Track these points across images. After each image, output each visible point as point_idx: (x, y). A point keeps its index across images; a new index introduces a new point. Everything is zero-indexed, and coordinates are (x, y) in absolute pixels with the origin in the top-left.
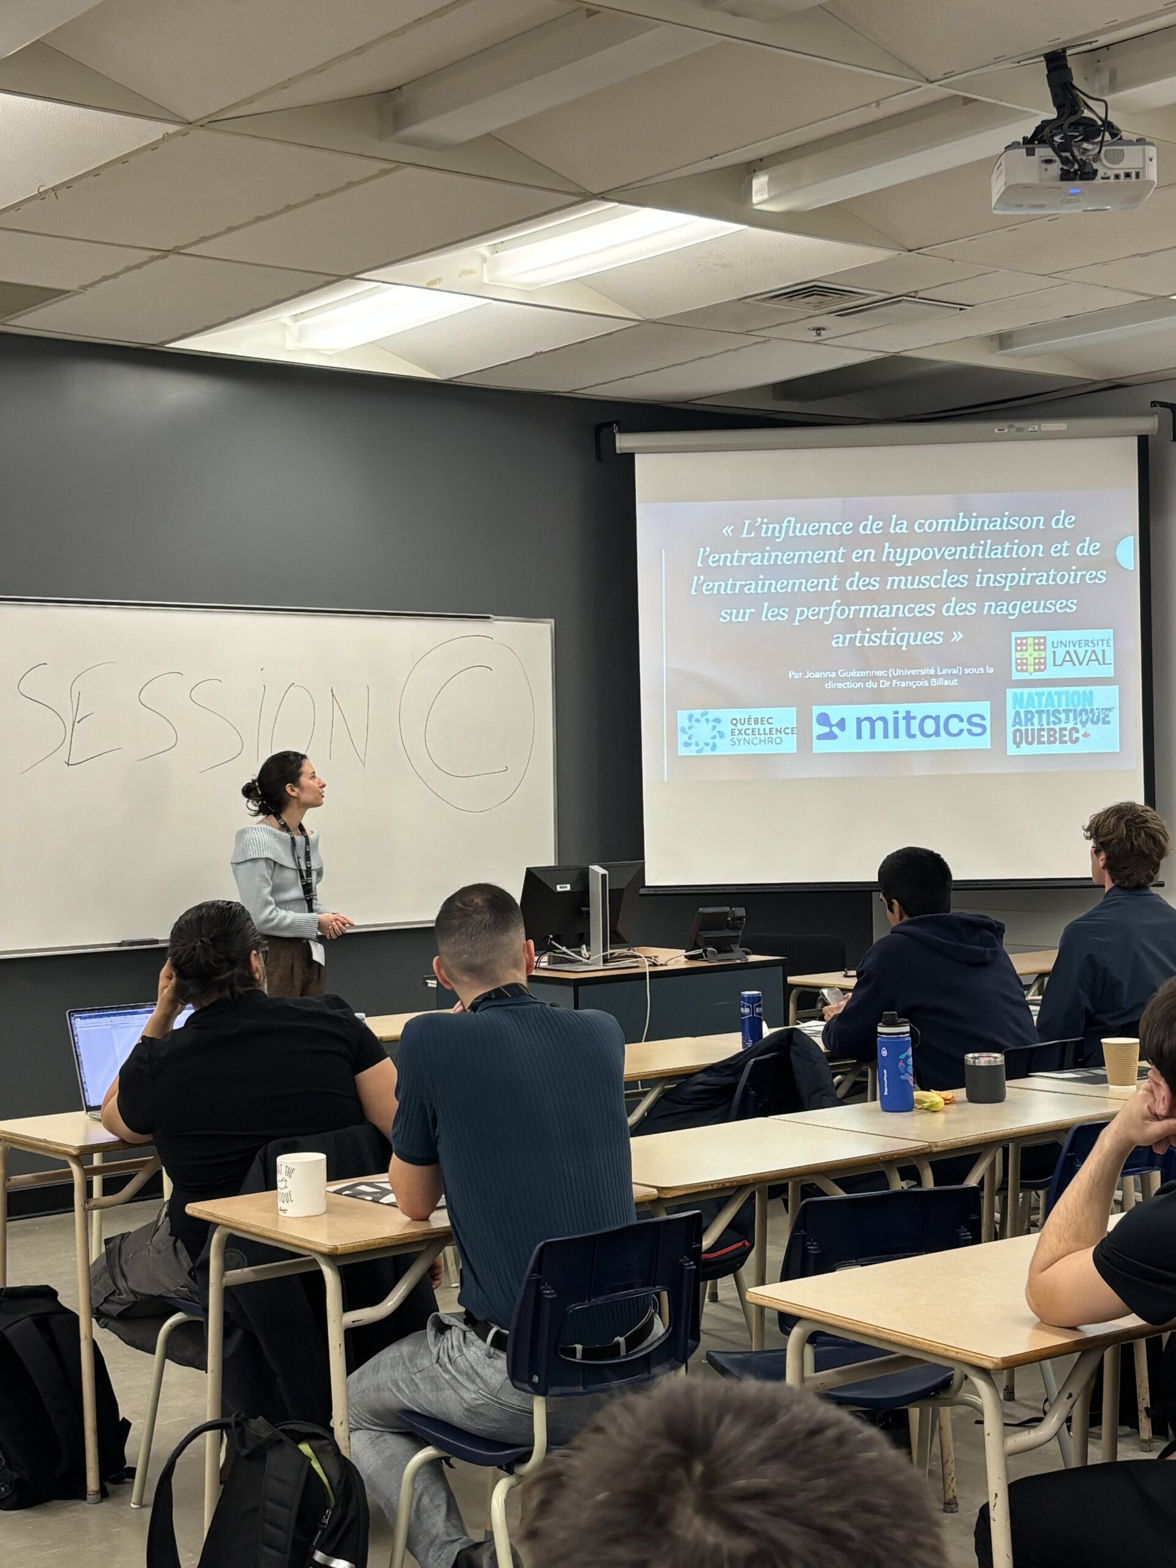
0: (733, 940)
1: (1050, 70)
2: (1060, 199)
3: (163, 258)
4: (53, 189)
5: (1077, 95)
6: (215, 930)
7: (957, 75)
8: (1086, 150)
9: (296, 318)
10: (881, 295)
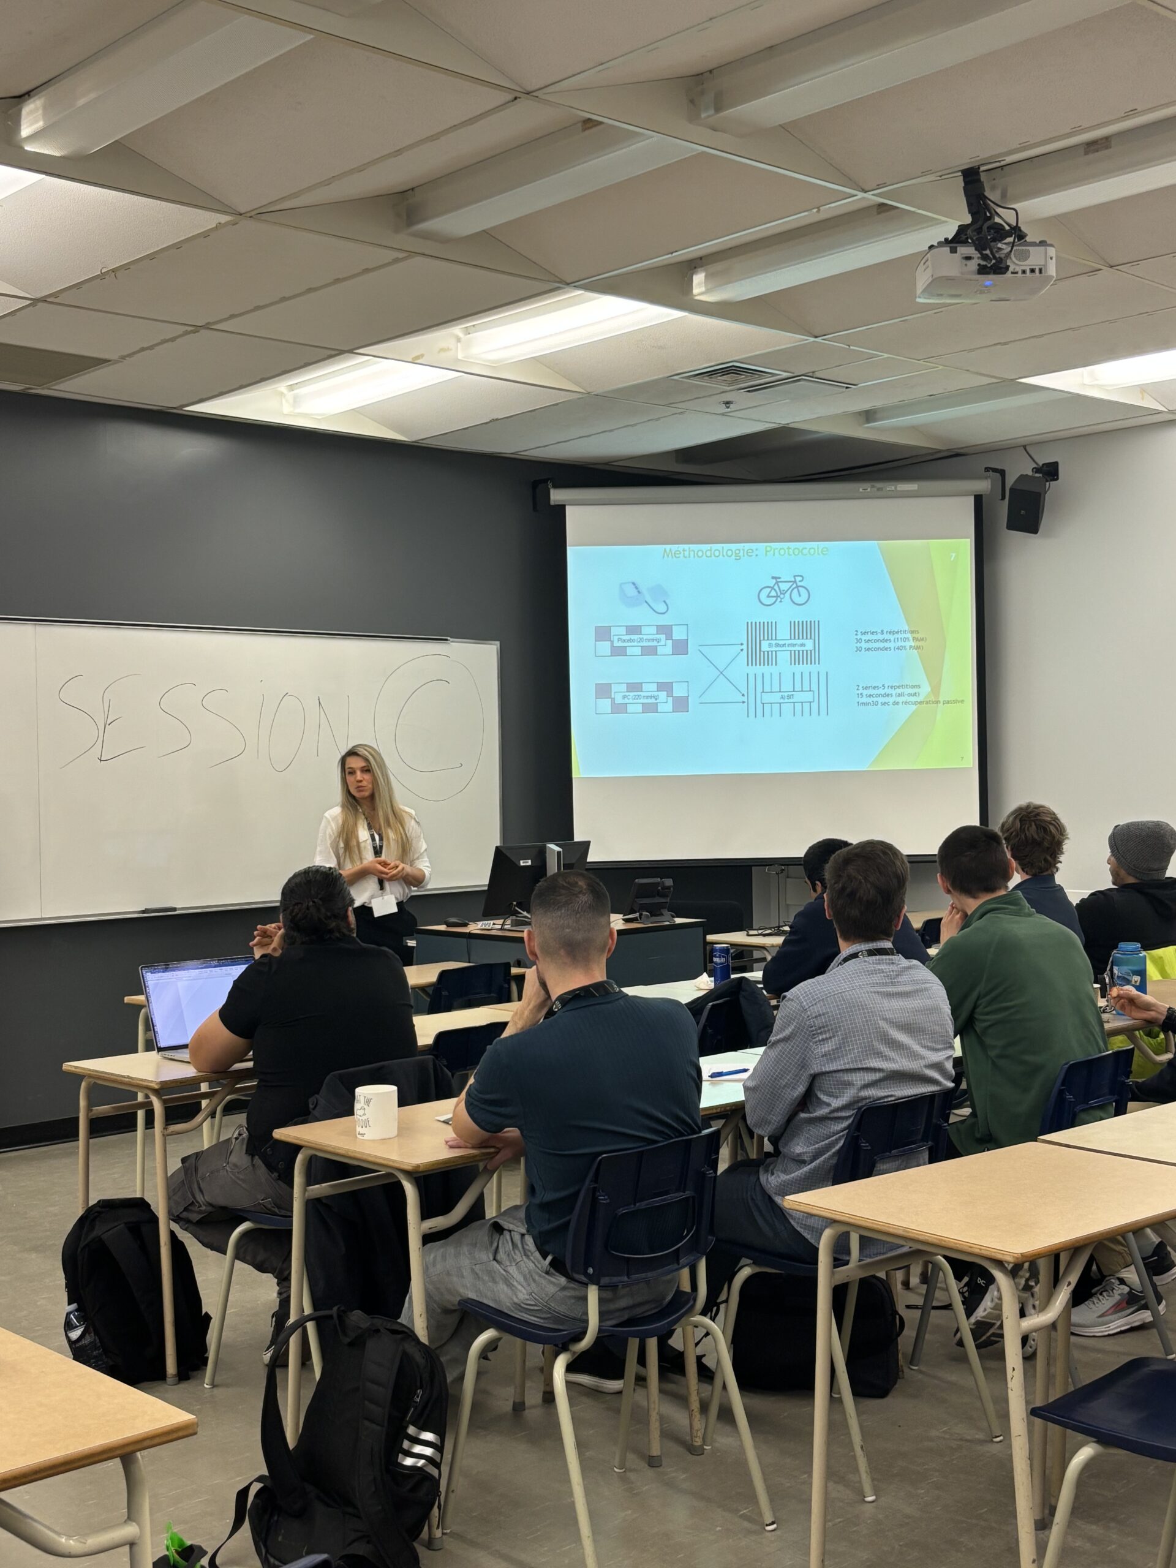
0: (661, 906)
1: (966, 183)
2: (975, 290)
3: (195, 333)
4: (113, 270)
5: (989, 205)
6: (323, 892)
7: (889, 185)
8: (1000, 249)
9: (291, 388)
10: (785, 375)
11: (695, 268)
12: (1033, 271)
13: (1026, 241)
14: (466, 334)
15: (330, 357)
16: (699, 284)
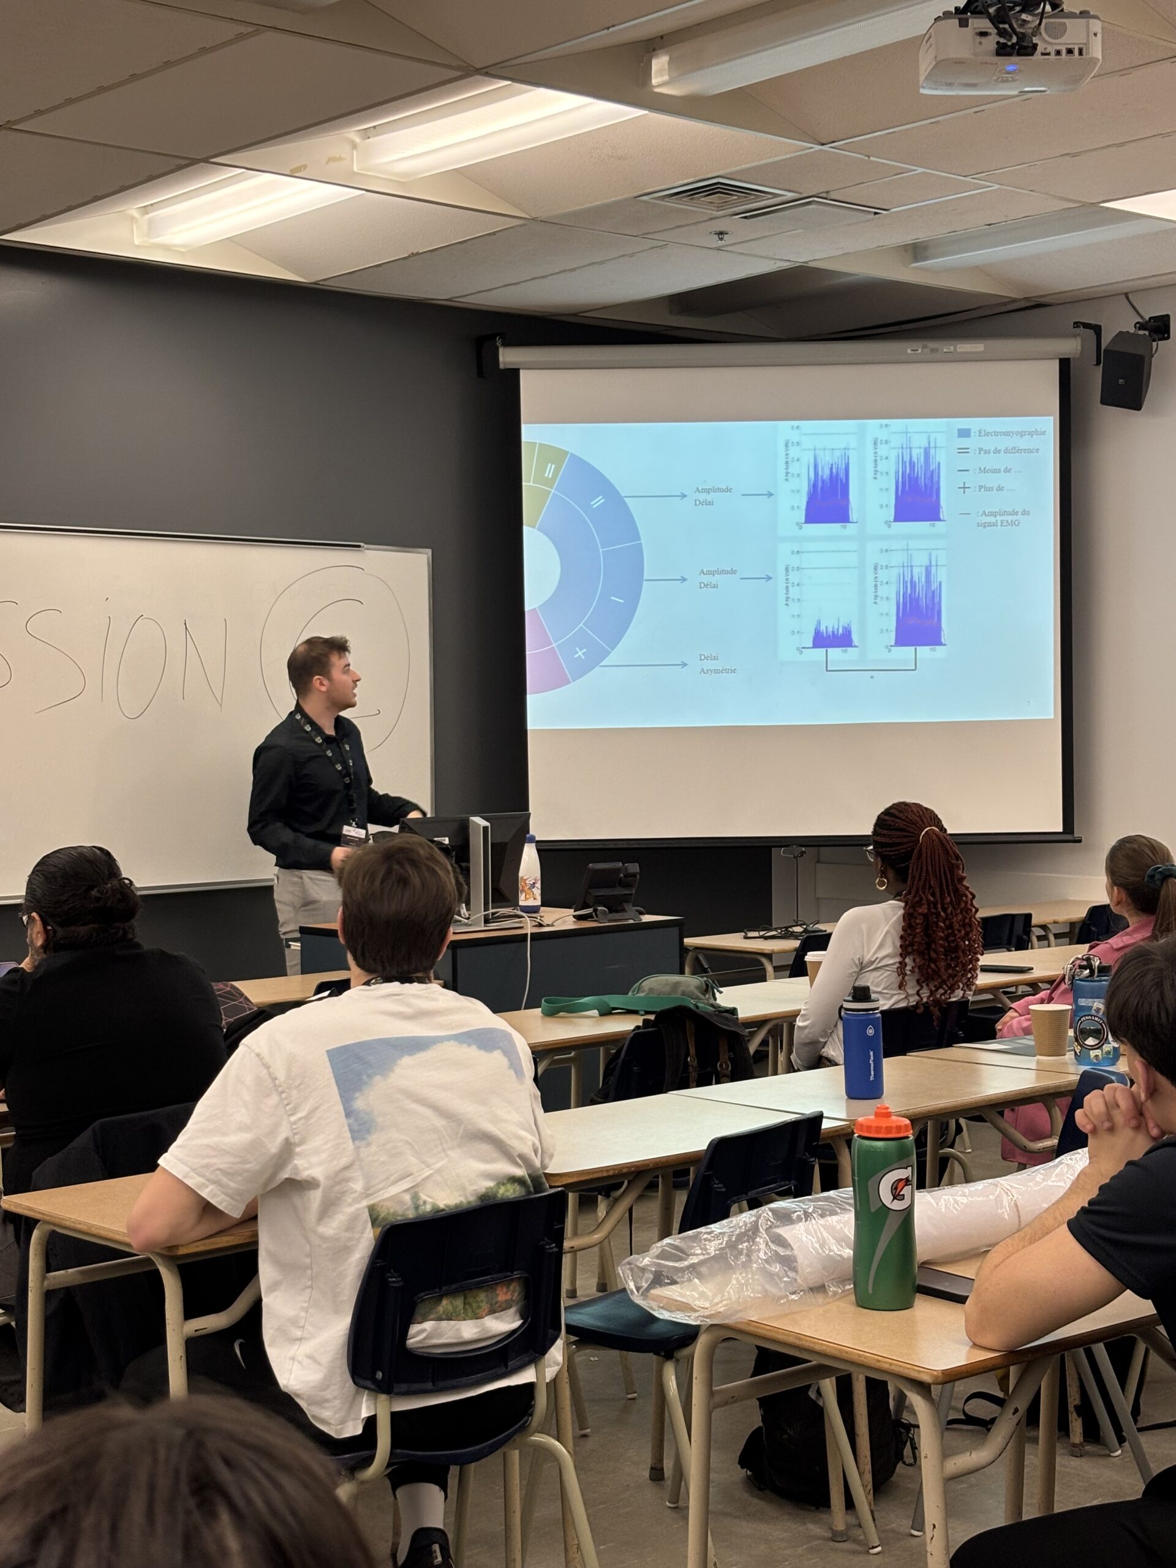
0: (626, 899)
2: (995, 78)
8: (1025, 22)
9: (145, 210)
10: (790, 195)
11: (654, 50)
12: (1070, 51)
13: (1062, 10)
14: (364, 139)
15: (179, 168)
16: (660, 72)
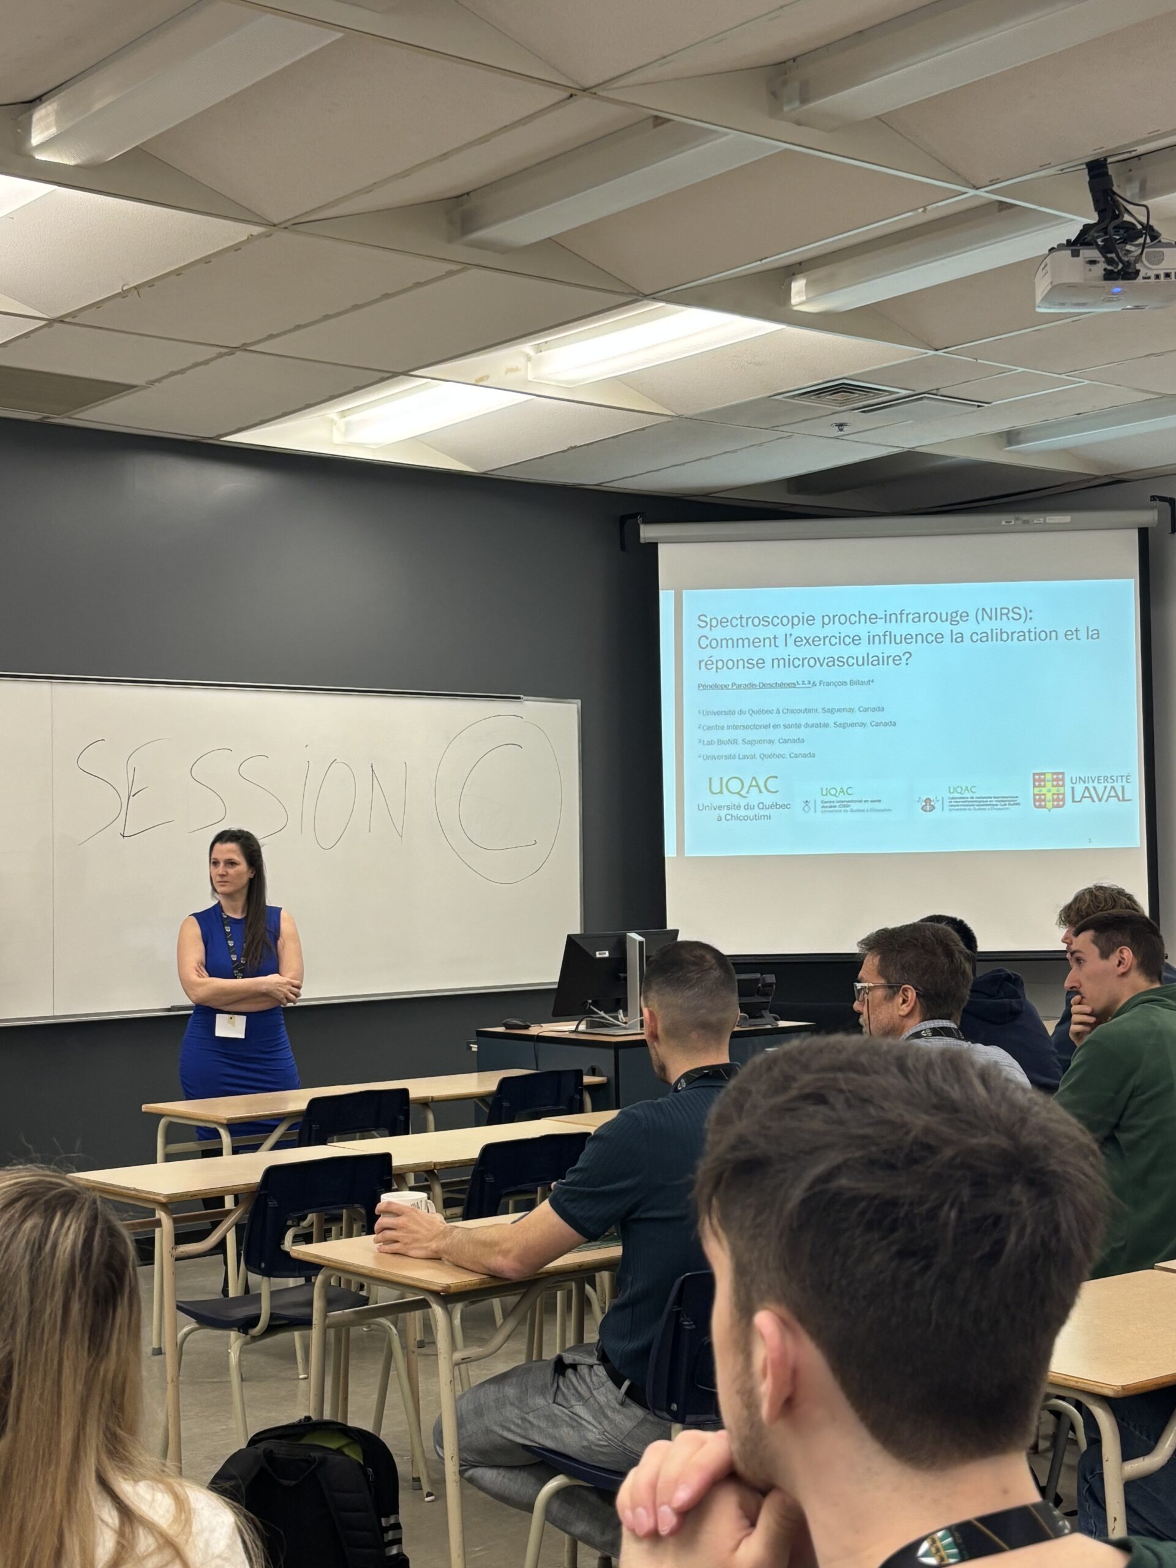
0: (763, 1007)
1: (1092, 177)
2: (1102, 298)
4: (135, 288)
5: (1118, 201)
7: (1002, 182)
8: (1129, 252)
9: (343, 414)
11: (794, 274)
12: (1167, 275)
13: (1160, 241)
14: (537, 353)
15: (383, 380)
16: (799, 293)
